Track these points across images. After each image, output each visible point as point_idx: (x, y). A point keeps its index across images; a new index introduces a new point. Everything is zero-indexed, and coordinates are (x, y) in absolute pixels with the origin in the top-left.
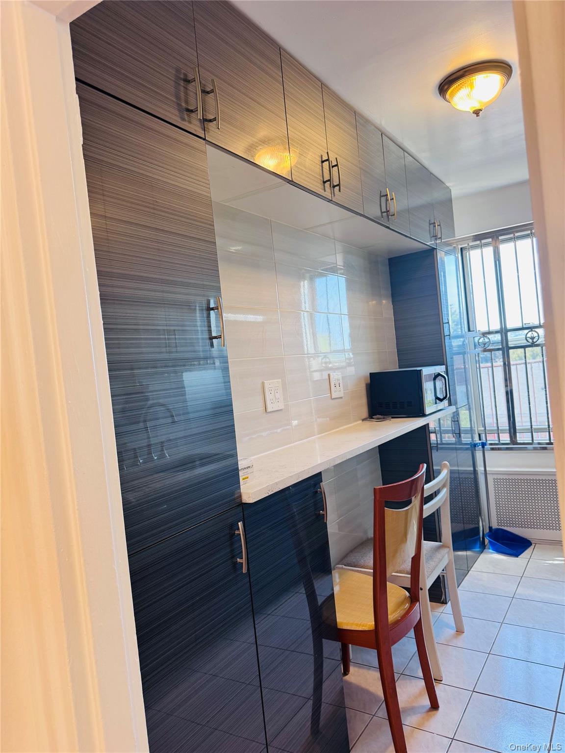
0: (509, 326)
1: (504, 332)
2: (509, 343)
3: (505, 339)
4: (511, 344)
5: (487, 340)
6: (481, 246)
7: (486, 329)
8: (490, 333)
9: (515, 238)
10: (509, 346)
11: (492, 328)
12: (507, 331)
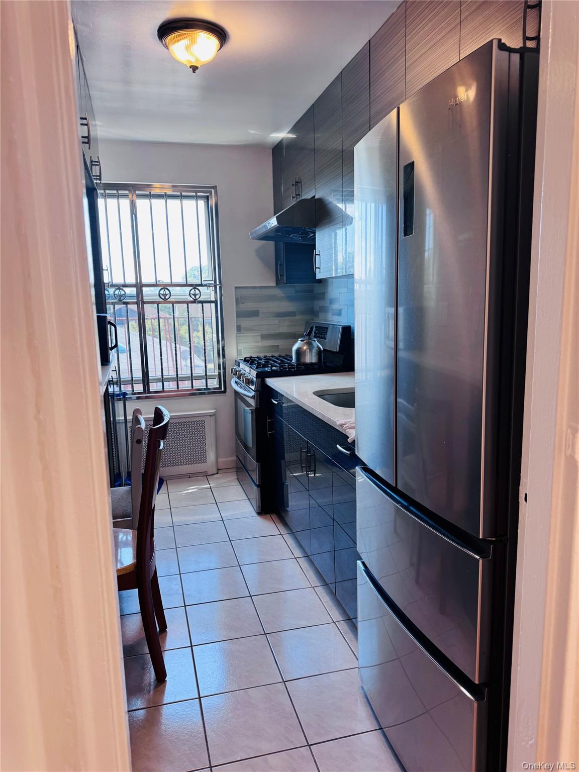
0: (144, 281)
1: (139, 286)
2: (144, 298)
3: (140, 294)
4: (146, 299)
5: (123, 293)
6: (118, 196)
7: (121, 281)
8: (125, 286)
9: (150, 195)
10: (144, 300)
11: (128, 281)
12: (143, 285)
